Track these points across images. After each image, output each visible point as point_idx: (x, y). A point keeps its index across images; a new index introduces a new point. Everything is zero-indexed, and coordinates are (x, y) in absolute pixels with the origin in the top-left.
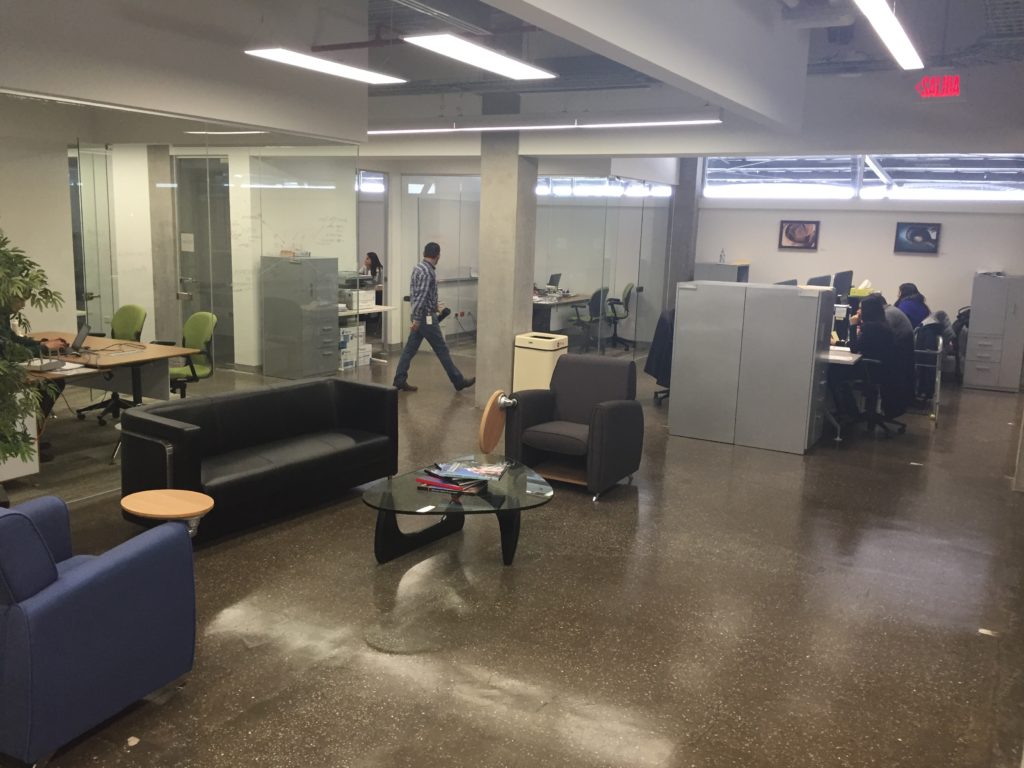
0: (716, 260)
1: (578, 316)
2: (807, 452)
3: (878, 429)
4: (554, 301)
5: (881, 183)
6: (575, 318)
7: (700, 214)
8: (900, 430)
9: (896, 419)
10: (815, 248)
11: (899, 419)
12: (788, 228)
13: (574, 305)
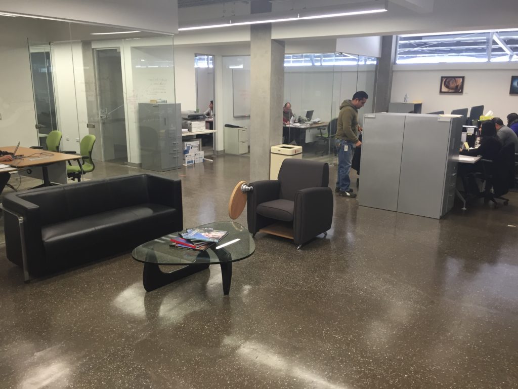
0: (402, 101)
1: (322, 135)
2: (442, 218)
3: (491, 202)
4: (308, 126)
5: (507, 55)
6: (320, 135)
7: (394, 74)
8: (505, 202)
9: (502, 196)
10: (462, 92)
11: (505, 196)
12: (445, 81)
13: (319, 128)
